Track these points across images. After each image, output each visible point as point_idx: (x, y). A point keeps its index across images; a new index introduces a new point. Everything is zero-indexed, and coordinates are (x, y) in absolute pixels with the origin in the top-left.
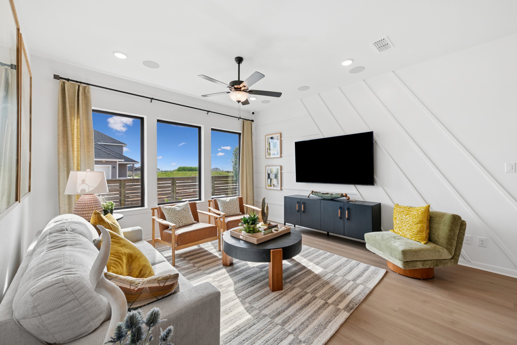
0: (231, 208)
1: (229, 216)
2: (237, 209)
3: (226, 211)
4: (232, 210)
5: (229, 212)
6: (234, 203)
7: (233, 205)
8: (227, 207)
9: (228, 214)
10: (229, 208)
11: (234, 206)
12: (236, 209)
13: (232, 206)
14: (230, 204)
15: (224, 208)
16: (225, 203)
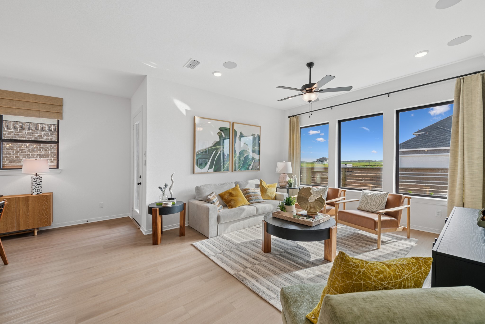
0: (368, 202)
1: (362, 210)
2: (375, 206)
3: (362, 204)
4: (368, 206)
5: (364, 206)
6: (375, 199)
7: (373, 200)
8: (364, 200)
9: (361, 208)
10: (366, 202)
11: (374, 202)
12: (373, 205)
13: (370, 201)
14: (370, 199)
15: (362, 200)
16: (365, 196)
